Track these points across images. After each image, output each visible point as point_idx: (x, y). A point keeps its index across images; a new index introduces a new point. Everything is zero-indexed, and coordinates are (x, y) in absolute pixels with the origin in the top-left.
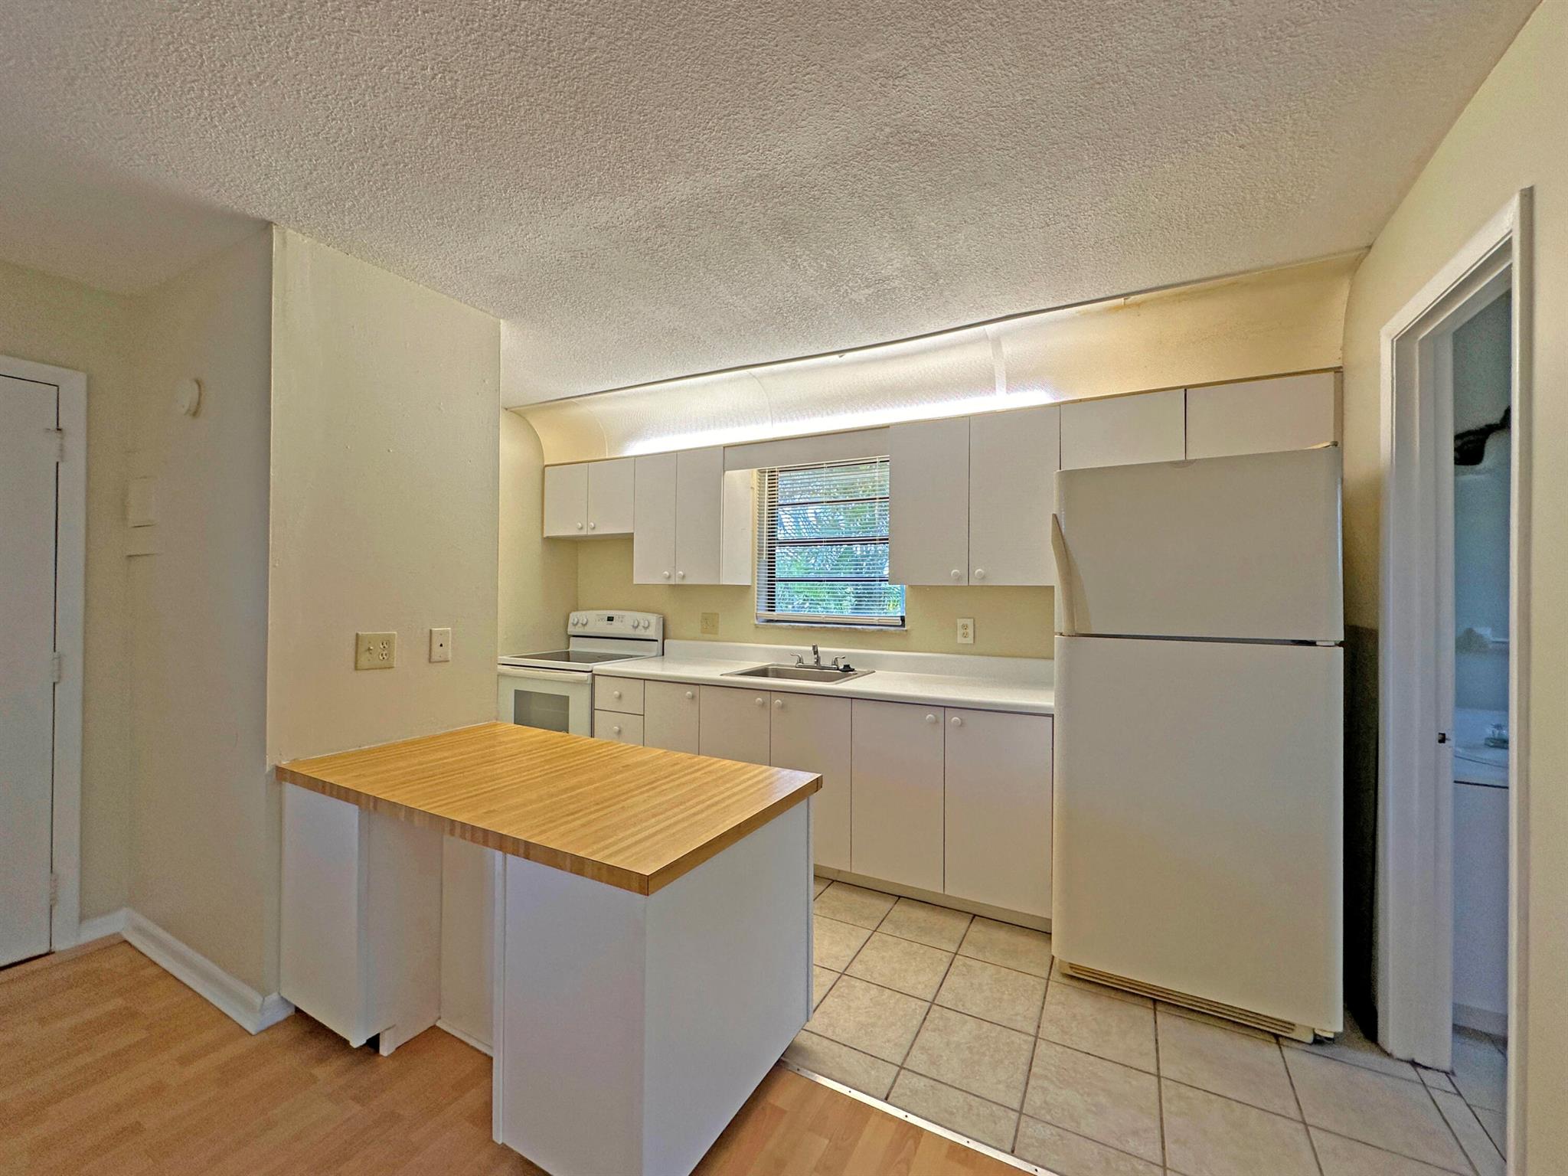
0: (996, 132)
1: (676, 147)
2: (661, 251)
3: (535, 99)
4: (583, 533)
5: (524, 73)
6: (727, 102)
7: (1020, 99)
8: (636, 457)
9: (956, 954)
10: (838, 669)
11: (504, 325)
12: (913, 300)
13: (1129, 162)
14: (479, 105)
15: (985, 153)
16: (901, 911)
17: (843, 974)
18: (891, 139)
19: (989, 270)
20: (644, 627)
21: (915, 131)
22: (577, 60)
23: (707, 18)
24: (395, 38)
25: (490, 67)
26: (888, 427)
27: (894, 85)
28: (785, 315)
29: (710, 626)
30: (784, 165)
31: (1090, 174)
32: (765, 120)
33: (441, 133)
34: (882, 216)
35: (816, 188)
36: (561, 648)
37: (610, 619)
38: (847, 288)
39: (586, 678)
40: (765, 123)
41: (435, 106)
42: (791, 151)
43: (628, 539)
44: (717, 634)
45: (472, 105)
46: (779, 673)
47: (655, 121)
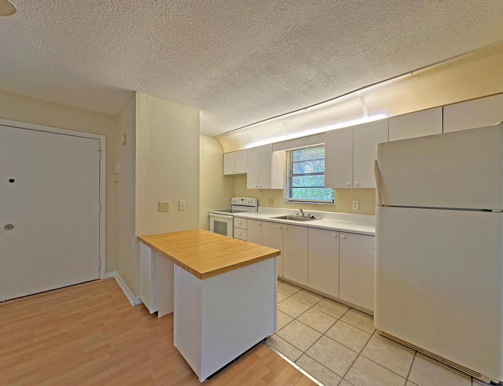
0: (329, 20)
1: (225, 49)
2: (235, 83)
3: (182, 44)
4: (234, 173)
5: (176, 37)
6: (234, 32)
7: (333, 6)
8: (248, 149)
9: (339, 320)
10: (310, 217)
11: (201, 112)
12: (324, 87)
13: (389, 19)
14: (169, 49)
15: (328, 29)
16: (324, 302)
17: (295, 319)
18: (292, 32)
19: (348, 71)
20: (251, 202)
21: (299, 27)
22: (187, 29)
23: (217, 7)
24: (142, 35)
25: (167, 37)
26: (324, 133)
27: (285, 13)
28: (281, 98)
29: (271, 203)
30: (260, 48)
31: (374, 28)
32: (248, 35)
33: (163, 58)
34: (300, 59)
35: (274, 54)
36: (229, 208)
37: (242, 200)
38: (299, 86)
39: (231, 218)
40: (248, 36)
41: (159, 51)
42: (260, 43)
43: (245, 175)
44: (273, 205)
45: (167, 49)
46: (291, 218)
47: (216, 43)
